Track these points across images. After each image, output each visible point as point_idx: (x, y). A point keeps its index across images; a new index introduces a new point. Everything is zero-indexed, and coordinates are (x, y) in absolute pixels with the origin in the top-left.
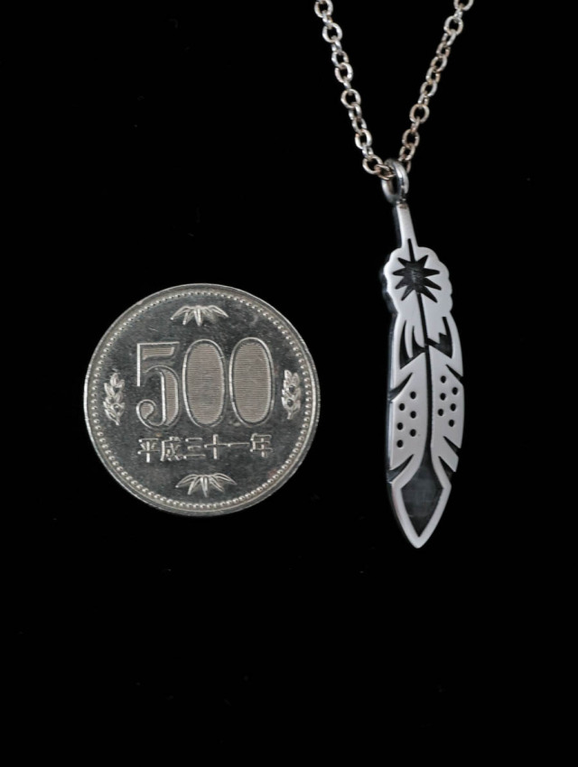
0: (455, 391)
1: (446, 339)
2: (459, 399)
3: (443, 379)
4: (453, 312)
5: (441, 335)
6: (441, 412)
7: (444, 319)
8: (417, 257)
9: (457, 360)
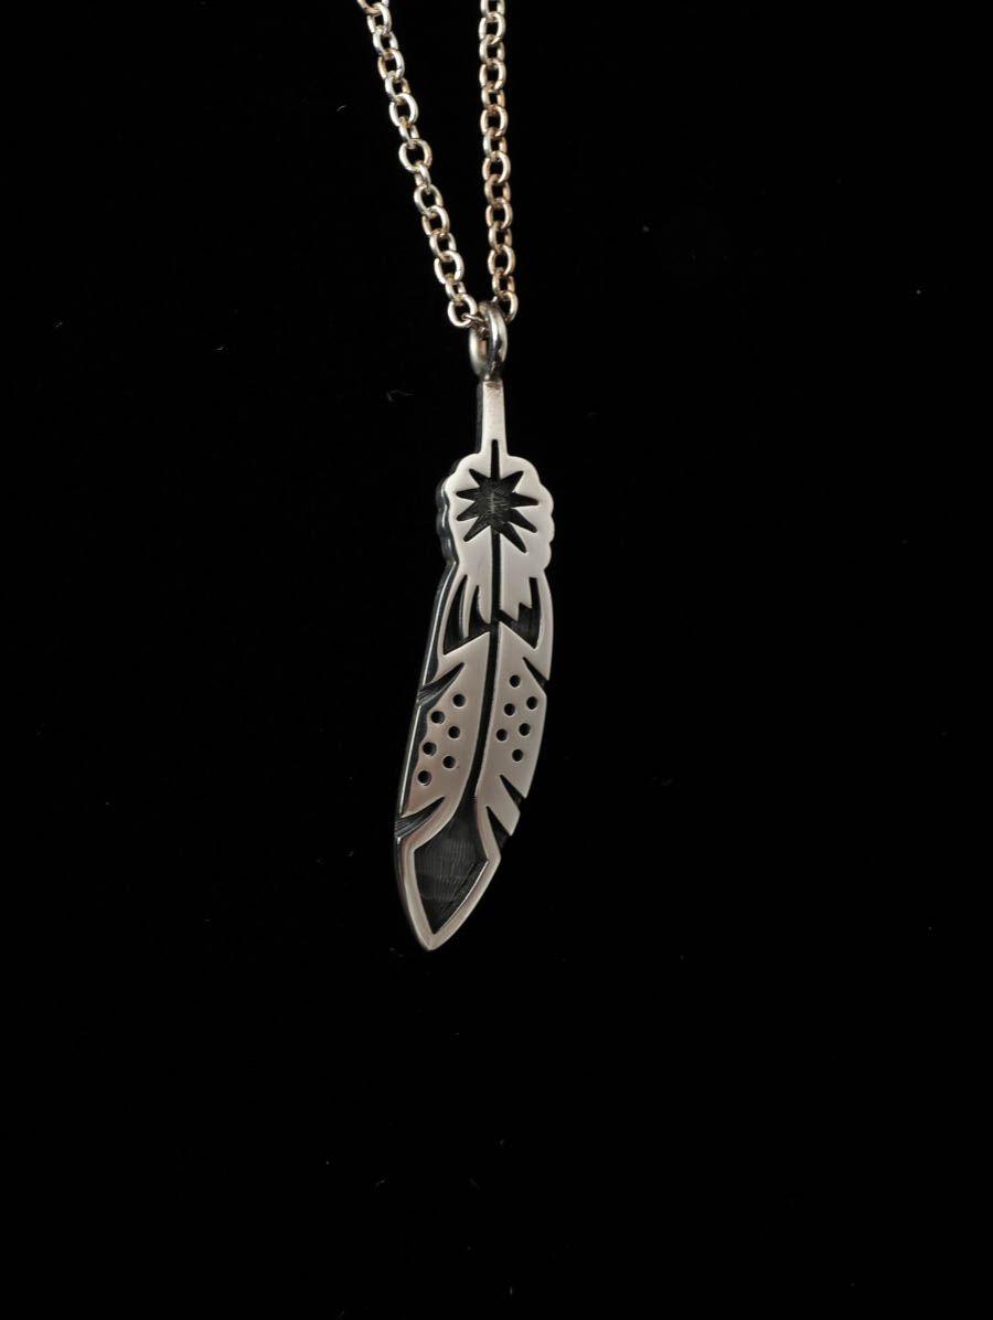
0: (532, 703)
1: (530, 615)
2: (538, 717)
3: (515, 681)
4: (550, 571)
5: (522, 607)
6: (501, 735)
7: (533, 582)
8: (504, 472)
9: (543, 653)
